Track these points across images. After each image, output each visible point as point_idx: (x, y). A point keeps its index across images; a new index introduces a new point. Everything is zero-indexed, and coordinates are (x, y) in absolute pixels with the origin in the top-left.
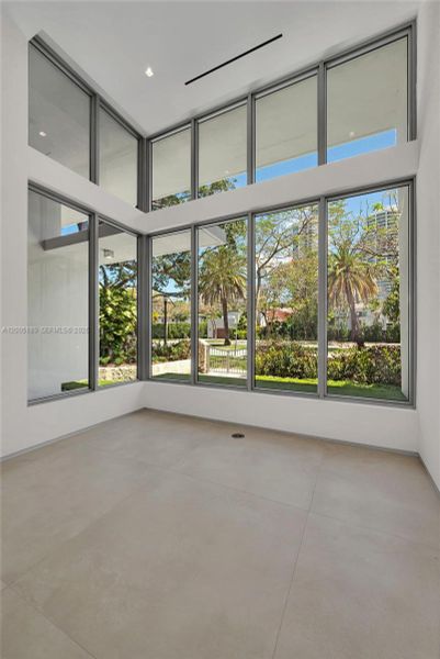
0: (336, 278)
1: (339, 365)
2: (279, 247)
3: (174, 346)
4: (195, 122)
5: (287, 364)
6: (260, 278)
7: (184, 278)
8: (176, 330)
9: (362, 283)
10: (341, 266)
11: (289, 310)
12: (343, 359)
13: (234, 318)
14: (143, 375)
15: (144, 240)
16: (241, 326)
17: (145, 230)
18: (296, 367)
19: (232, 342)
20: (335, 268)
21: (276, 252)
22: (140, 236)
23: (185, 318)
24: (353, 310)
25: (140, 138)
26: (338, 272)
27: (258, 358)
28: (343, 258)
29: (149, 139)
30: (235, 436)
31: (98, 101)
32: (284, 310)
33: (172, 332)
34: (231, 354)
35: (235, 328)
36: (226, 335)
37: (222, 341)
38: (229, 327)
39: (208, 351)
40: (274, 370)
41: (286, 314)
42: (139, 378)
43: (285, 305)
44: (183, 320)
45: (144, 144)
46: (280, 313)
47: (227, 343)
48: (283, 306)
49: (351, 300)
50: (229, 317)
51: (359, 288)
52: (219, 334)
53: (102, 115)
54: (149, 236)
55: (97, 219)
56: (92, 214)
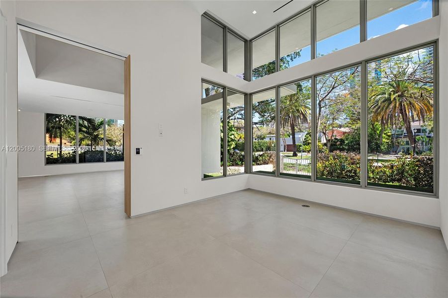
0: (391, 103)
1: (388, 172)
2: (336, 85)
3: (260, 156)
4: (278, 26)
5: (342, 169)
6: (320, 108)
7: (265, 112)
8: (257, 146)
9: (418, 105)
10: (395, 92)
11: (347, 130)
12: (392, 167)
13: (301, 137)
14: (248, 171)
15: (248, 97)
16: (306, 143)
17: (249, 91)
18: (350, 171)
19: (299, 154)
20: (390, 94)
21: (333, 88)
22: (246, 94)
23: (264, 138)
24: (409, 128)
25: (245, 41)
26: (393, 97)
27: (319, 165)
28: (398, 86)
29: (251, 40)
30: (304, 206)
31: (227, 30)
32: (343, 129)
33: (256, 147)
34: (299, 162)
35: (301, 144)
36: (294, 149)
37: (291, 153)
38: (297, 144)
39: (282, 159)
40: (332, 173)
41: (344, 133)
42: (246, 172)
43: (343, 126)
44: (262, 139)
45: (248, 44)
46: (339, 132)
47: (295, 155)
48: (340, 126)
49: (406, 120)
50: (296, 136)
51: (415, 110)
52: (288, 148)
53: (229, 36)
54: (251, 94)
55: (227, 89)
56: (224, 88)
